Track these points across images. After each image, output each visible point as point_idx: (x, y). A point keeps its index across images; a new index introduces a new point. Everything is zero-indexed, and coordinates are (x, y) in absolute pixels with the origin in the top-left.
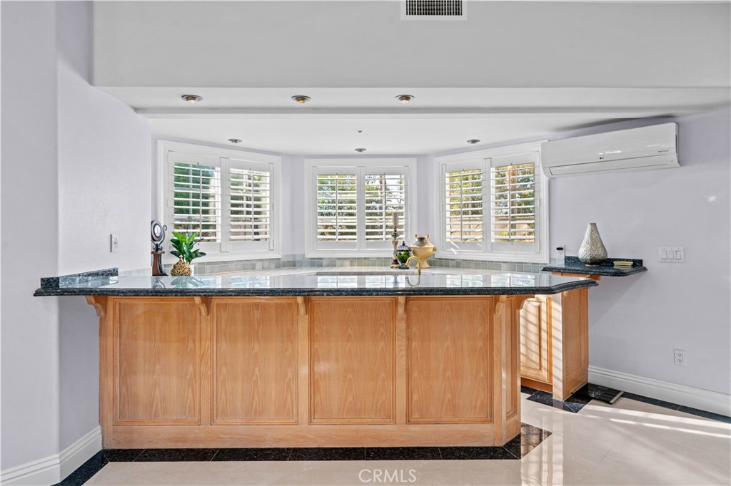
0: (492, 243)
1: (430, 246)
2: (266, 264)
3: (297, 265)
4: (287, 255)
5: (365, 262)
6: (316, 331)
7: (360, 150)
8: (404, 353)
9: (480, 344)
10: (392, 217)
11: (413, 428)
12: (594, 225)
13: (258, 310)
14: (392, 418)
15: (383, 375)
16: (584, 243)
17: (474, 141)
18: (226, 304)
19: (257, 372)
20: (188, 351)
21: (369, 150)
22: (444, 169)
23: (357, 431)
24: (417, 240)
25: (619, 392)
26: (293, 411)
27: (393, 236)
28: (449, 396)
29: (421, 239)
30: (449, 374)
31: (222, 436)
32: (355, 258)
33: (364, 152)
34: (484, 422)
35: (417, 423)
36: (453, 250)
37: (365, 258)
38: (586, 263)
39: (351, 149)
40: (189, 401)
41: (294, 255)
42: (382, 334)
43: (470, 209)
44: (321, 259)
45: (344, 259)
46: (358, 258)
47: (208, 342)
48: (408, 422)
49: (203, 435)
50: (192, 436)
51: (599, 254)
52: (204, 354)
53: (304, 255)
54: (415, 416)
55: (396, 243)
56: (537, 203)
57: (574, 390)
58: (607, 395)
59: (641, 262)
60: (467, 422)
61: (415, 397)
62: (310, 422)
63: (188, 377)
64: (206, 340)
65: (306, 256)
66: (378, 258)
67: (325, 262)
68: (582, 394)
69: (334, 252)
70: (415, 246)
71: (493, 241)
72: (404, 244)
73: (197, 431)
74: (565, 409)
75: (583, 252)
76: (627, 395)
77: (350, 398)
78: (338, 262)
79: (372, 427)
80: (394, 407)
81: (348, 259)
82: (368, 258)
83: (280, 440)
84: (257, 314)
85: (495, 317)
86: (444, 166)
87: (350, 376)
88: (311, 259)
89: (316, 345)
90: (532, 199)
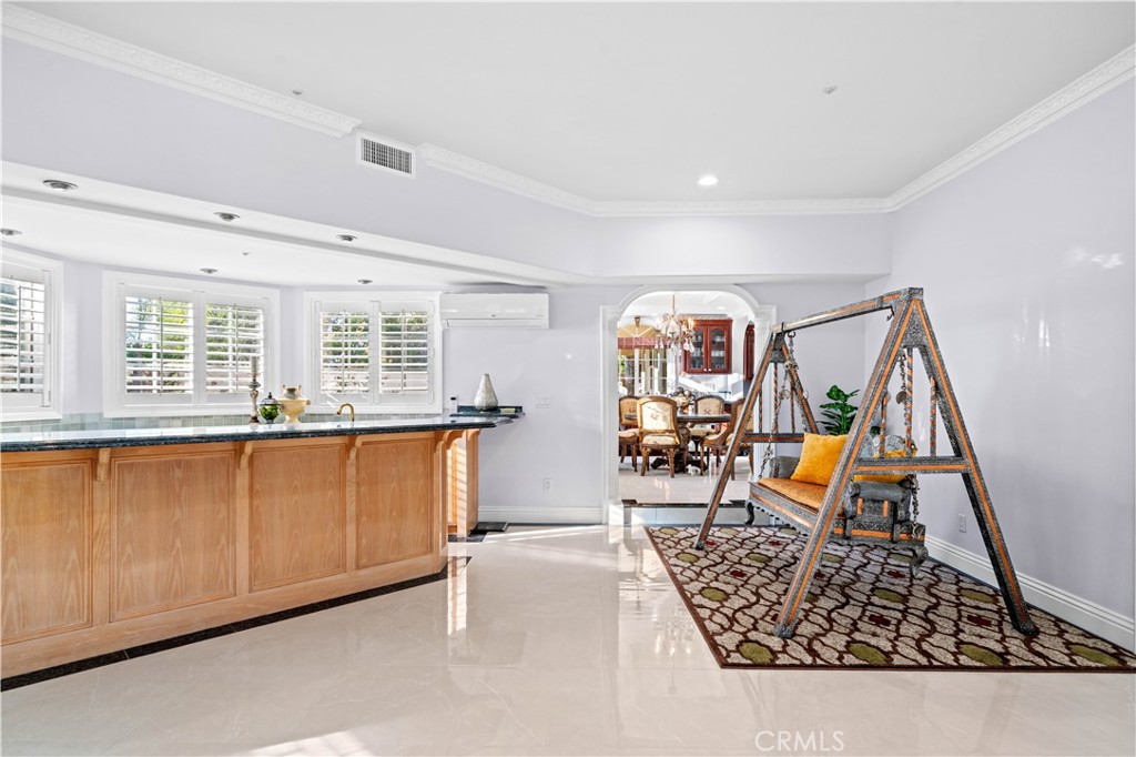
0: (380, 395)
1: (303, 398)
2: (38, 428)
4: (72, 416)
5: (207, 420)
6: (257, 486)
7: (210, 271)
8: (354, 498)
9: (421, 482)
10: (250, 363)
11: (362, 572)
12: (487, 375)
13: (179, 467)
14: (342, 567)
15: (332, 524)
16: (479, 392)
17: (366, 282)
18: (132, 464)
19: (178, 544)
20: (69, 531)
21: (222, 271)
22: (318, 308)
23: (305, 588)
24: (285, 391)
25: (504, 523)
26: (227, 584)
27: (251, 386)
28: (394, 535)
29: (292, 391)
30: (395, 513)
31: (128, 633)
32: (190, 417)
33: (213, 274)
34: (425, 553)
35: (366, 567)
36: (329, 403)
37: (205, 417)
38: (481, 410)
39: (196, 269)
40: (70, 599)
41: (81, 414)
42: (331, 482)
43: (350, 357)
44: (134, 419)
45: (173, 418)
46: (195, 417)
47: (105, 516)
48: (358, 567)
49: (96, 639)
50: (78, 644)
51: (492, 402)
52: (98, 532)
53: (101, 414)
54: (364, 561)
55: (255, 396)
56: (430, 354)
57: (472, 528)
58: (498, 528)
59: (521, 408)
60: (411, 556)
61: (364, 541)
62: (251, 591)
63: (69, 567)
64: (102, 513)
65: (106, 416)
66: (225, 416)
67: (137, 422)
68: (478, 531)
69: (154, 408)
70: (285, 399)
71: (380, 392)
72: (270, 397)
73: (85, 635)
74: (468, 541)
75: (479, 400)
76: (510, 524)
77: (297, 555)
78: (162, 422)
79: (322, 580)
80: (345, 555)
81: (179, 418)
82: (211, 416)
83: (212, 619)
84: (178, 473)
85: (435, 456)
86: (318, 304)
87: (296, 531)
88: (114, 419)
89: (256, 502)
90: (425, 349)
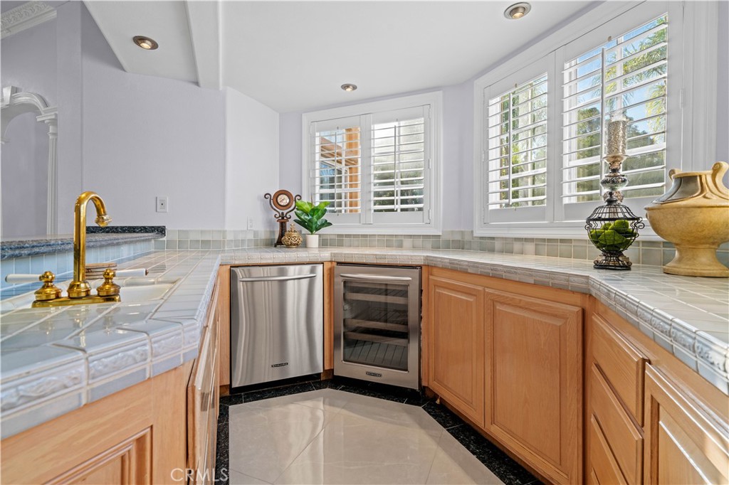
2: (419, 242)
3: (466, 247)
4: (451, 232)
5: (563, 247)
32: (544, 240)
37: (562, 241)
41: (462, 233)
44: (493, 238)
46: (549, 240)
53: (472, 232)
65: (475, 235)
81: (531, 240)
82: (569, 241)
88: (480, 238)
